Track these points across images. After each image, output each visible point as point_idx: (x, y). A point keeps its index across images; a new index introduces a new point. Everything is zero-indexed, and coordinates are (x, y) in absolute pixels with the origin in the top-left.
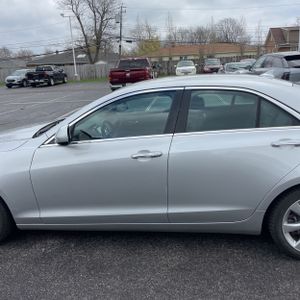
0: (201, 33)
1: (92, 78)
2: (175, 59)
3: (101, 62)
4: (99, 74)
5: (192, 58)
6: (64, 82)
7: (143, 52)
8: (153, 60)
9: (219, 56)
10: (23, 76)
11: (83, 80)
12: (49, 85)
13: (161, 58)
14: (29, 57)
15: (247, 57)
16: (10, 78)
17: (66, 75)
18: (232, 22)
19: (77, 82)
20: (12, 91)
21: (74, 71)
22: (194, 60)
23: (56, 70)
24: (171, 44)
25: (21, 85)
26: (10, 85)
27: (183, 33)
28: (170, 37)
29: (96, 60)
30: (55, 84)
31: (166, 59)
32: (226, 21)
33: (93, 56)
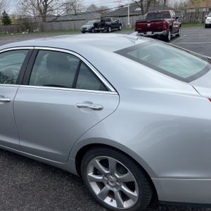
6: (119, 30)
10: (92, 26)
16: (84, 26)
17: (121, 24)
19: (129, 29)
21: (128, 21)
23: (113, 21)
26: (84, 31)
30: (112, 32)
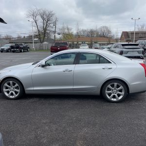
0: (92, 32)
1: (41, 49)
2: (79, 43)
3: (45, 43)
4: (44, 48)
5: (87, 43)
6: (28, 51)
7: (65, 39)
8: (70, 43)
9: (100, 43)
10: (9, 47)
11: (36, 50)
12: (21, 52)
13: (73, 42)
14: (10, 38)
15: (111, 44)
16: (2, 48)
17: (29, 48)
18: (106, 28)
19: (34, 51)
20: (3, 54)
21: (33, 46)
22: (88, 44)
23: (24, 45)
24: (78, 36)
25: (7, 51)
26: (2, 51)
27: (84, 31)
28: (78, 33)
29: (43, 41)
30: (24, 52)
31: (75, 43)
32: (103, 27)
33: (42, 39)
